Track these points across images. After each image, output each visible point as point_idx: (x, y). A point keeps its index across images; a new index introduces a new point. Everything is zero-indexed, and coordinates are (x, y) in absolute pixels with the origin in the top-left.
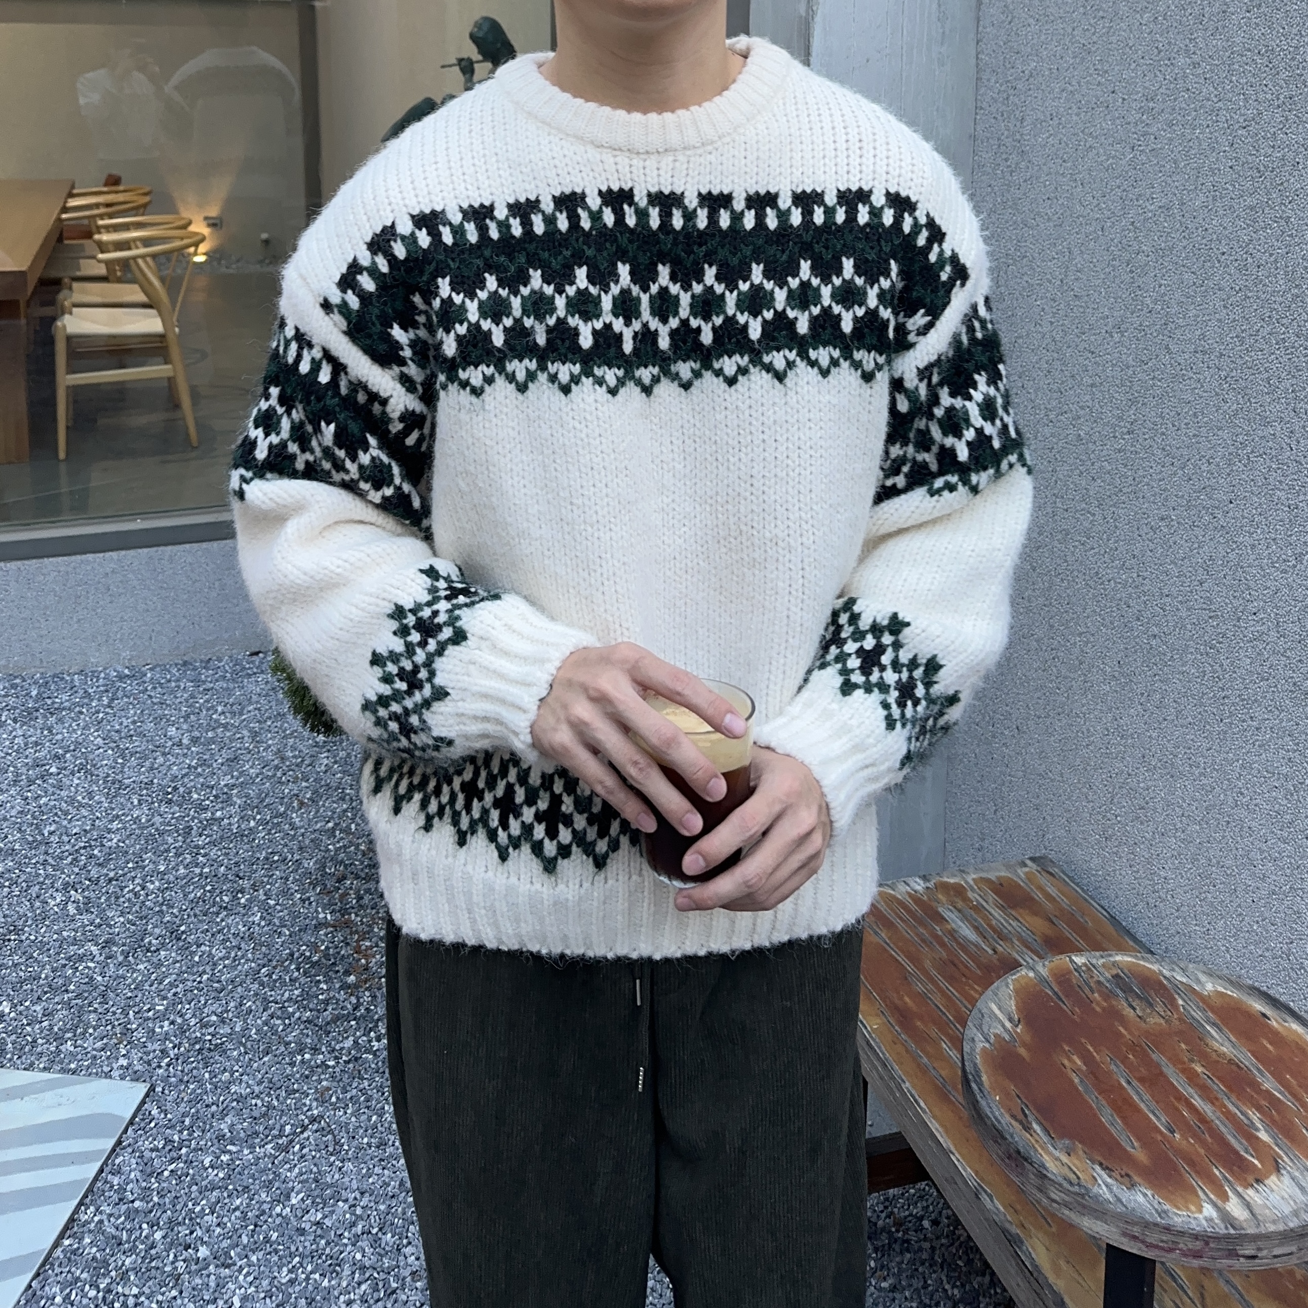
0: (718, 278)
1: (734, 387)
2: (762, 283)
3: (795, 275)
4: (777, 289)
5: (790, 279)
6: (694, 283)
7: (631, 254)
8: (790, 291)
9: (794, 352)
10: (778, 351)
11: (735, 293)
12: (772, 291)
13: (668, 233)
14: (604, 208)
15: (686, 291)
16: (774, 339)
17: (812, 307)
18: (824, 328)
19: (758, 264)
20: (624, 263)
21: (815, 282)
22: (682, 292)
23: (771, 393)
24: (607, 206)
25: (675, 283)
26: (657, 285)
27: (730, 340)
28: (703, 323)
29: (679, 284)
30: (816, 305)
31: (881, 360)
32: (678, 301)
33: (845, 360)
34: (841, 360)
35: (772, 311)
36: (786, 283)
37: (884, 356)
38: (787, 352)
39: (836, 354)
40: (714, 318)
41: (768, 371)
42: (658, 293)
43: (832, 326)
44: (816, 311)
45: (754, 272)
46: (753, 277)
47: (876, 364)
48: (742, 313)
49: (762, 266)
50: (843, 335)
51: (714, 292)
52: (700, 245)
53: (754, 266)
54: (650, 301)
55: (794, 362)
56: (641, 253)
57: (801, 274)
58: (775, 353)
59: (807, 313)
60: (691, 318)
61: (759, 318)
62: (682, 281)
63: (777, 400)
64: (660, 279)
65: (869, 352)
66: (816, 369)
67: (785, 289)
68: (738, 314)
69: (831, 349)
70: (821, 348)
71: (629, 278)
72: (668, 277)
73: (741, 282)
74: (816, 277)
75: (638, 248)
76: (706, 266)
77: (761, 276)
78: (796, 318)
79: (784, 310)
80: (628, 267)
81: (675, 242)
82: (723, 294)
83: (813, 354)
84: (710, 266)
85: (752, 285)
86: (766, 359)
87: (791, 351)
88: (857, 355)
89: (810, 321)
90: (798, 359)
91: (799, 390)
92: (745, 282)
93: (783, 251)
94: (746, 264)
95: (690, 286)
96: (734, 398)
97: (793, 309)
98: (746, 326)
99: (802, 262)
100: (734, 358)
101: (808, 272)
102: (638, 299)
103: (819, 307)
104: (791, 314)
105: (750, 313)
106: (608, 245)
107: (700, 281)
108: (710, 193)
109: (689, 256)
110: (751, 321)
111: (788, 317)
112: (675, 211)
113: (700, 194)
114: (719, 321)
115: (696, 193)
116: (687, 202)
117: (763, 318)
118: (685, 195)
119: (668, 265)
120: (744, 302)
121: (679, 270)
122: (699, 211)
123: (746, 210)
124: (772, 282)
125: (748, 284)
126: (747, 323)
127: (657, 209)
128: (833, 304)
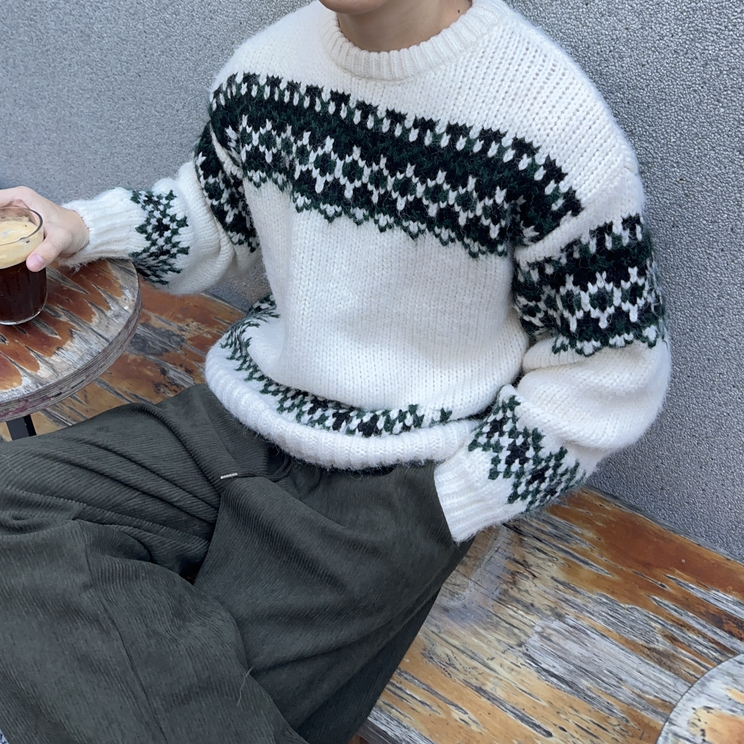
0: (387, 166)
1: (383, 234)
2: (411, 177)
7: (337, 134)
8: (427, 188)
14: (331, 102)
15: (368, 167)
16: (411, 214)
18: (446, 218)
22: (366, 168)
24: (333, 101)
27: (385, 205)
29: (364, 161)
31: (483, 248)
33: (459, 240)
34: (456, 240)
35: (413, 196)
36: (426, 182)
38: (420, 224)
39: (453, 235)
41: (405, 231)
42: (350, 163)
43: (452, 218)
46: (407, 172)
47: (479, 250)
48: (395, 192)
50: (459, 226)
51: (383, 174)
54: (343, 166)
55: (424, 230)
56: (344, 136)
58: (412, 222)
59: (436, 204)
60: (369, 184)
61: (405, 199)
62: (367, 160)
64: (354, 155)
65: (475, 241)
66: (438, 240)
68: (393, 191)
69: (450, 231)
70: (444, 228)
71: (331, 147)
74: (447, 184)
75: (343, 132)
76: (382, 156)
77: (412, 173)
79: (421, 198)
80: (332, 140)
81: (366, 136)
82: (387, 177)
83: (437, 230)
84: (384, 157)
86: (405, 224)
87: (422, 224)
88: (467, 241)
89: (438, 211)
90: (427, 230)
93: (430, 161)
94: (404, 162)
95: (371, 165)
98: (395, 201)
99: (440, 172)
100: (386, 217)
102: (335, 164)
105: (400, 193)
106: (325, 124)
107: (377, 163)
108: (393, 111)
109: (373, 147)
110: (399, 199)
111: (423, 203)
112: (370, 116)
113: (387, 111)
114: (382, 191)
115: (385, 109)
116: (378, 113)
117: (407, 199)
118: (378, 108)
119: (360, 148)
120: (397, 185)
121: (365, 153)
122: (385, 120)
123: (413, 129)
124: (418, 179)
125: (402, 176)
126: (396, 199)
127: (360, 112)
128: (456, 205)
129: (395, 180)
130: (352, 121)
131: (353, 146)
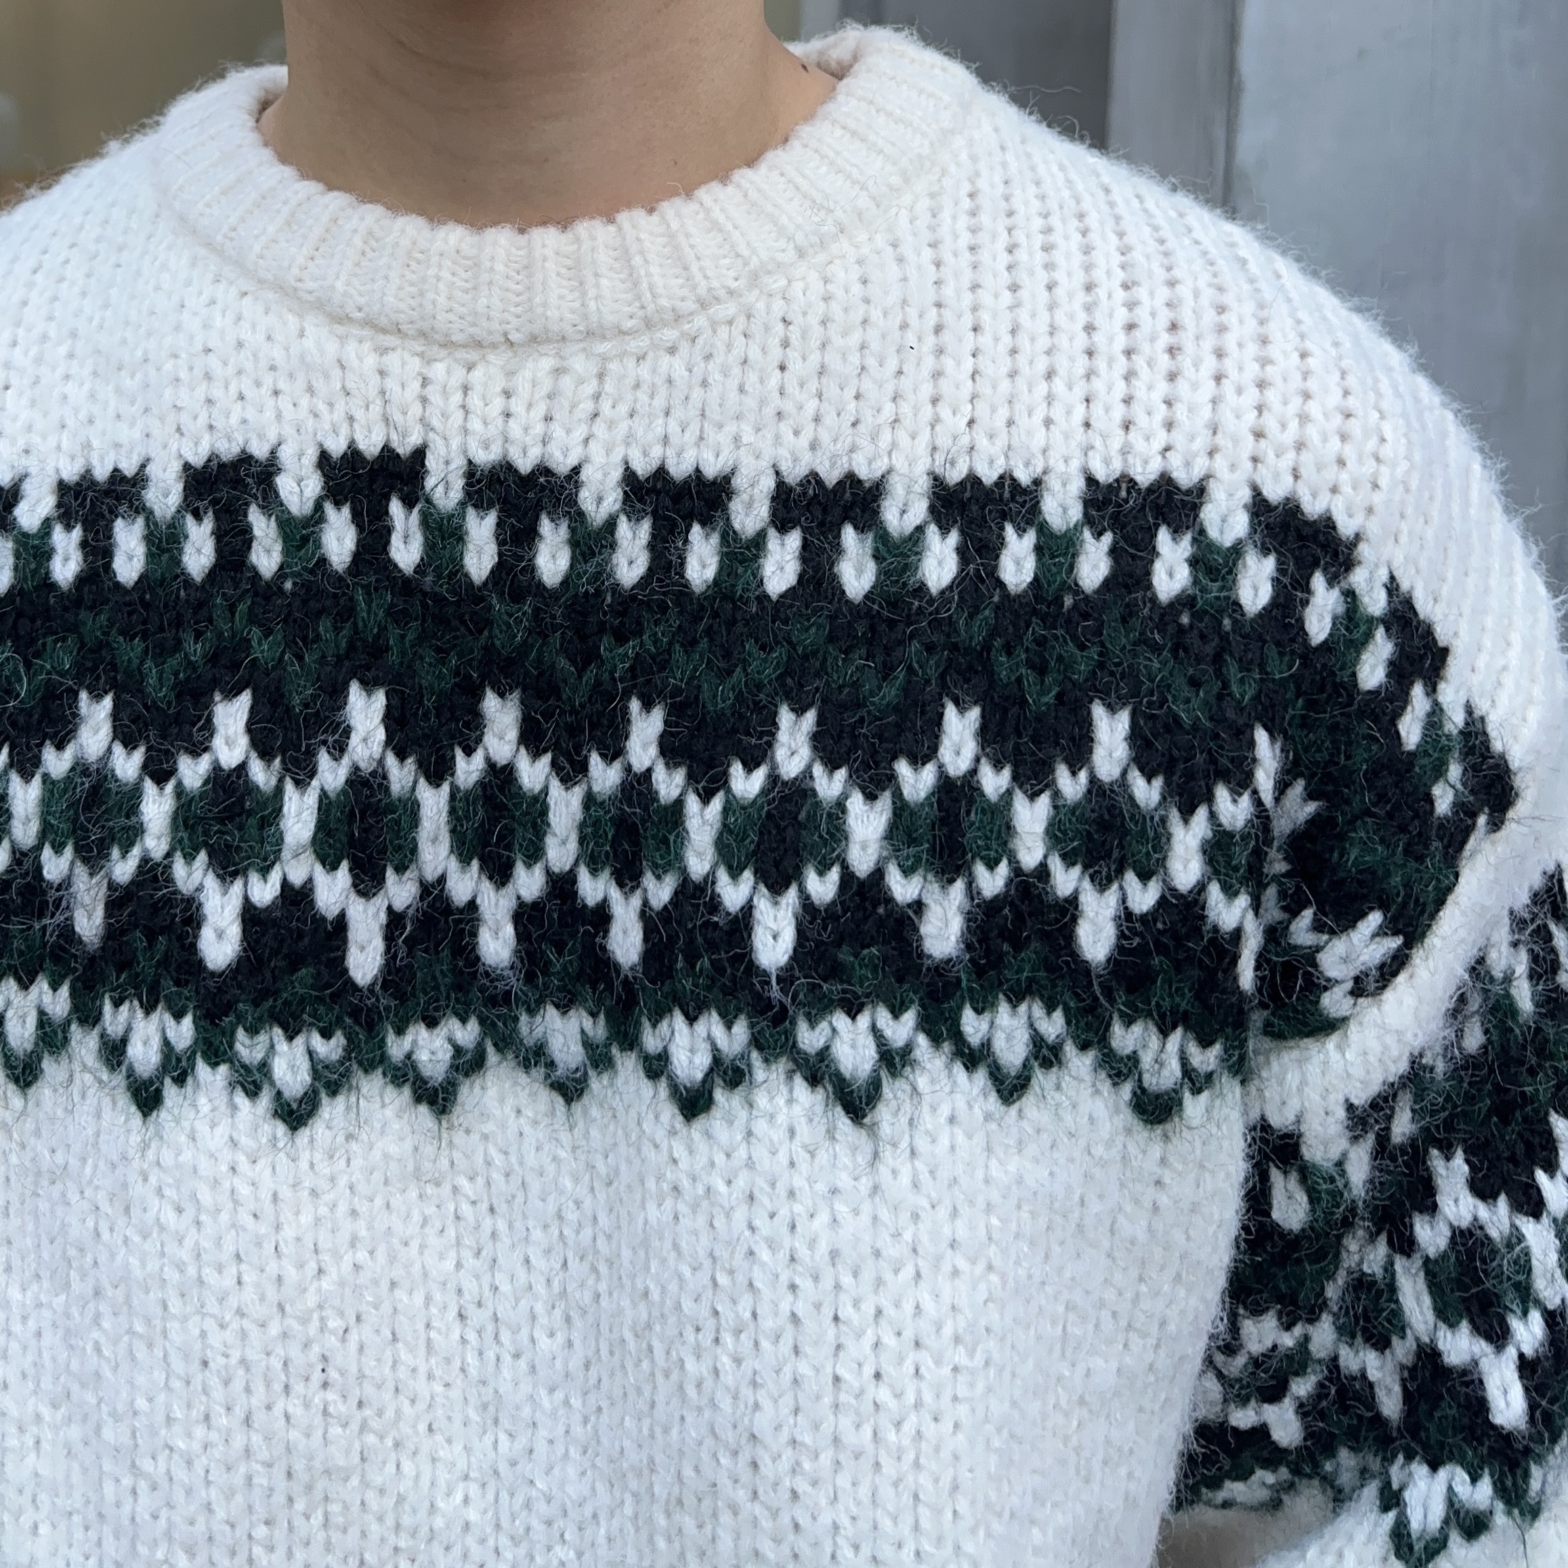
0: (670, 749)
1: (700, 1123)
2: (807, 773)
3: (923, 753)
4: (856, 803)
5: (903, 768)
6: (595, 760)
7: (393, 657)
8: (901, 808)
9: (909, 1018)
10: (853, 1014)
11: (717, 803)
12: (840, 805)
13: (517, 596)
14: (329, 508)
15: (567, 781)
16: (836, 971)
17: (980, 869)
18: (1018, 946)
19: (799, 711)
20: (369, 686)
21: (993, 782)
22: (556, 789)
23: (823, 1157)
24: (338, 504)
25: (536, 755)
26: (478, 760)
27: (691, 960)
28: (615, 894)
29: (546, 759)
30: (992, 865)
31: (1206, 1059)
32: (544, 811)
33: (1084, 1047)
34: (1070, 1049)
35: (834, 874)
36: (890, 780)
37: (1217, 1049)
38: (883, 1017)
39: (1053, 1026)
40: (649, 880)
41: (814, 1080)
42: (481, 784)
43: (1045, 936)
44: (992, 882)
45: (783, 736)
46: (780, 754)
47: (1187, 1071)
48: (735, 874)
49: (810, 717)
50: (1081, 968)
51: (653, 795)
52: (621, 639)
53: (785, 717)
54: (452, 811)
55: (908, 1049)
56: (429, 656)
57: (946, 753)
58: (840, 1020)
59: (959, 886)
60: (584, 875)
61: (791, 896)
62: (556, 748)
63: (844, 1180)
64: (490, 740)
65: (1164, 1033)
66: (981, 1076)
67: (885, 800)
68: (723, 876)
69: (1038, 1010)
70: (1004, 1008)
71: (381, 735)
72: (513, 734)
73: (737, 769)
74: (998, 766)
75: (421, 639)
76: (635, 705)
77: (805, 752)
78: (918, 906)
79: (878, 874)
80: (380, 699)
81: (540, 628)
82: (679, 803)
83: (972, 1025)
84: (647, 706)
85: (773, 779)
86: (809, 1038)
87: (896, 1013)
88: (1125, 1038)
89: (969, 918)
90: (922, 1040)
91: (922, 1144)
92: (750, 767)
93: (887, 672)
94: (758, 707)
95: (582, 768)
96: (701, 1160)
97: (907, 872)
98: (744, 920)
99: (950, 711)
100: (701, 1027)
101: (970, 748)
102: (411, 808)
103: (1003, 869)
104: (902, 888)
105: (762, 876)
106: (324, 627)
107: (614, 751)
108: (661, 472)
109: (581, 672)
110: (763, 905)
111: (889, 900)
112: (546, 526)
113: (629, 477)
114: (661, 892)
115: (617, 474)
116: (586, 499)
117: (805, 898)
118: (583, 476)
119: (514, 698)
120: (741, 838)
121: (548, 716)
122: (624, 528)
123: (772, 533)
124: (841, 774)
125: (759, 777)
126: (748, 909)
127: (491, 518)
128: (1056, 865)
129: (726, 811)
130: (457, 568)
131: (480, 698)
